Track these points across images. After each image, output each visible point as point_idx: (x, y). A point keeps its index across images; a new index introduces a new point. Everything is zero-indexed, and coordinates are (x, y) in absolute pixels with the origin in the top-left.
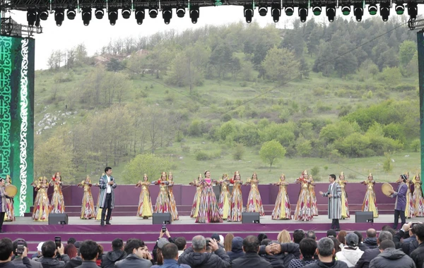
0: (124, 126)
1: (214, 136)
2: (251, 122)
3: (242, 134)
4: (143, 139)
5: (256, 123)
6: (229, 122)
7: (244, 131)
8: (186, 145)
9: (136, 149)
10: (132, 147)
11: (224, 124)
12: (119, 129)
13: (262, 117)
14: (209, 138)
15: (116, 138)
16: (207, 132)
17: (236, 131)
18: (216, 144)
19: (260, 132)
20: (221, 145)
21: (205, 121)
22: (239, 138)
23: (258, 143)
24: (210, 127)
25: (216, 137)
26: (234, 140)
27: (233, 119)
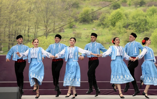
0: (18, 11)
1: (104, 23)
2: (140, 10)
3: (132, 21)
4: (37, 24)
5: (145, 11)
6: (118, 10)
7: (134, 18)
8: (77, 31)
9: (30, 34)
10: (26, 32)
11: (114, 12)
12: (13, 14)
13: (150, 5)
14: (99, 25)
15: (11, 23)
16: (98, 19)
17: (125, 18)
18: (106, 30)
19: (149, 19)
20: (111, 32)
21: (95, 9)
22: (128, 25)
23: (147, 30)
24: (99, 14)
25: (106, 24)
26: (124, 27)
27: (122, 7)
